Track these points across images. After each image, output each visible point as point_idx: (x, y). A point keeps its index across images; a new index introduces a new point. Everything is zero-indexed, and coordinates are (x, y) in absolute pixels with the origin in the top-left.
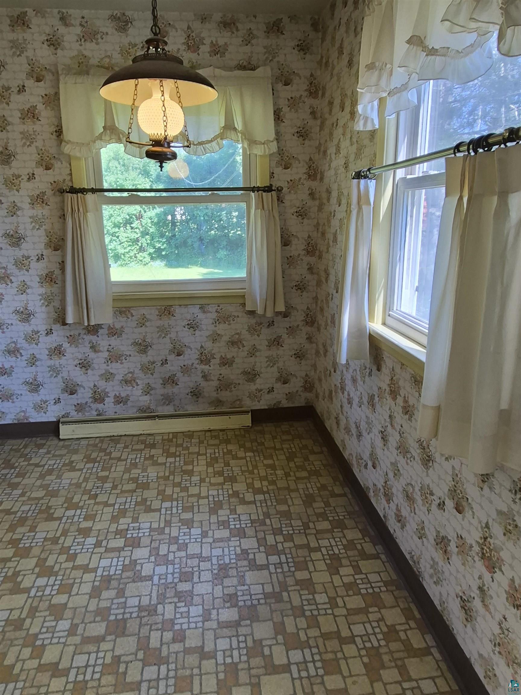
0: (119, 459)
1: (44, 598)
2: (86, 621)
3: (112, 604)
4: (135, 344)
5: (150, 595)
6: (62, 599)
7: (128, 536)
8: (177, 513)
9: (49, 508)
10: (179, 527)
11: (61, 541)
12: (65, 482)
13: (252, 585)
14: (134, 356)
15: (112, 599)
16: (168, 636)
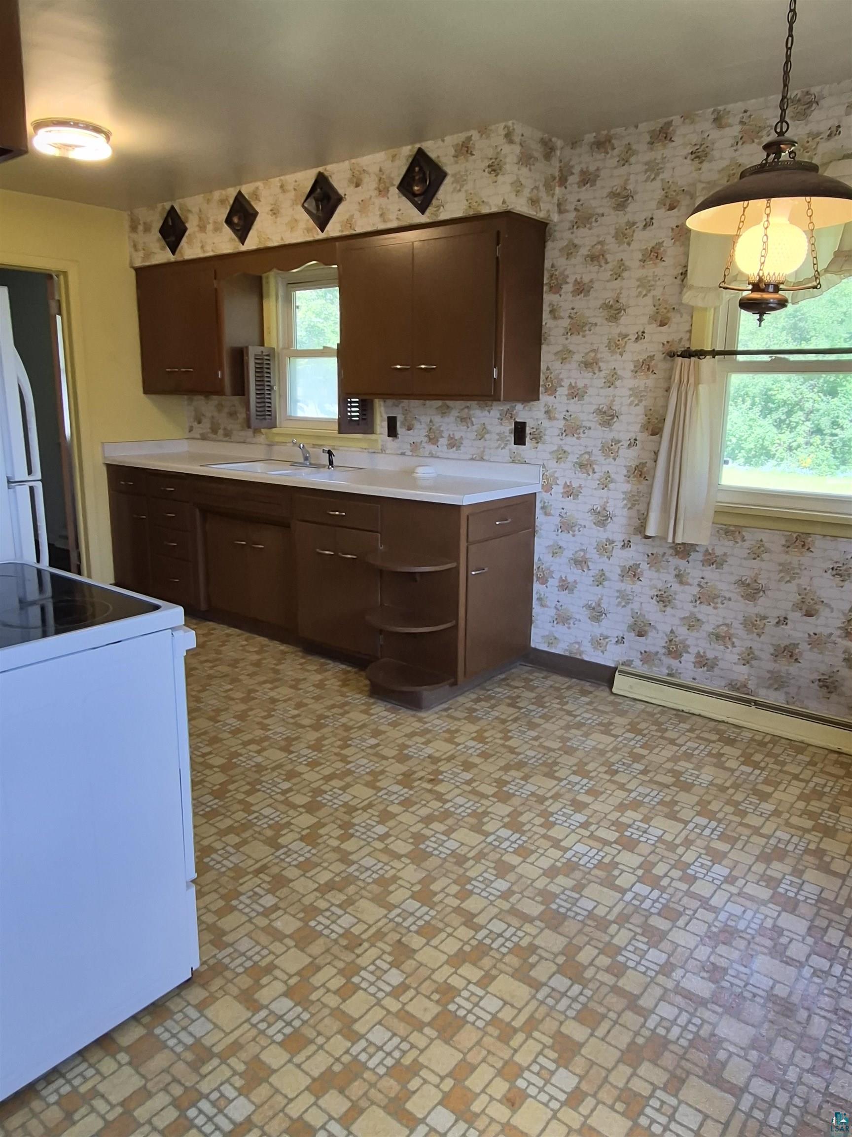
0: (672, 742)
1: (498, 850)
2: (525, 894)
3: (563, 893)
4: (741, 583)
5: (611, 908)
6: (515, 860)
7: (627, 833)
8: (709, 836)
9: (555, 763)
10: (701, 854)
11: (547, 803)
12: (590, 743)
13: (758, 972)
14: (736, 601)
15: (566, 889)
16: (604, 961)
